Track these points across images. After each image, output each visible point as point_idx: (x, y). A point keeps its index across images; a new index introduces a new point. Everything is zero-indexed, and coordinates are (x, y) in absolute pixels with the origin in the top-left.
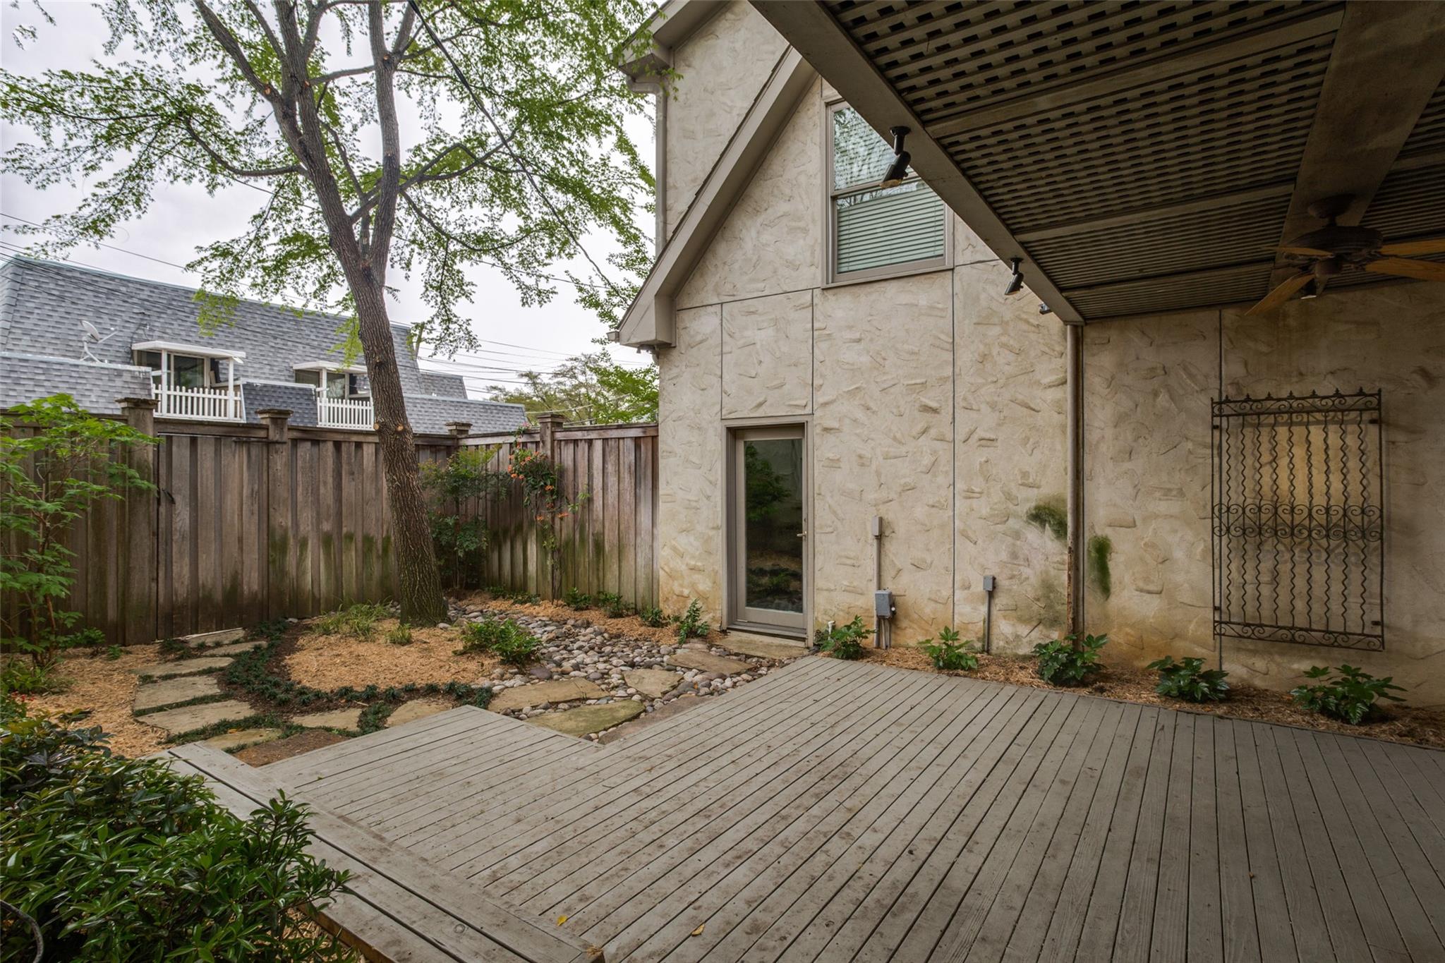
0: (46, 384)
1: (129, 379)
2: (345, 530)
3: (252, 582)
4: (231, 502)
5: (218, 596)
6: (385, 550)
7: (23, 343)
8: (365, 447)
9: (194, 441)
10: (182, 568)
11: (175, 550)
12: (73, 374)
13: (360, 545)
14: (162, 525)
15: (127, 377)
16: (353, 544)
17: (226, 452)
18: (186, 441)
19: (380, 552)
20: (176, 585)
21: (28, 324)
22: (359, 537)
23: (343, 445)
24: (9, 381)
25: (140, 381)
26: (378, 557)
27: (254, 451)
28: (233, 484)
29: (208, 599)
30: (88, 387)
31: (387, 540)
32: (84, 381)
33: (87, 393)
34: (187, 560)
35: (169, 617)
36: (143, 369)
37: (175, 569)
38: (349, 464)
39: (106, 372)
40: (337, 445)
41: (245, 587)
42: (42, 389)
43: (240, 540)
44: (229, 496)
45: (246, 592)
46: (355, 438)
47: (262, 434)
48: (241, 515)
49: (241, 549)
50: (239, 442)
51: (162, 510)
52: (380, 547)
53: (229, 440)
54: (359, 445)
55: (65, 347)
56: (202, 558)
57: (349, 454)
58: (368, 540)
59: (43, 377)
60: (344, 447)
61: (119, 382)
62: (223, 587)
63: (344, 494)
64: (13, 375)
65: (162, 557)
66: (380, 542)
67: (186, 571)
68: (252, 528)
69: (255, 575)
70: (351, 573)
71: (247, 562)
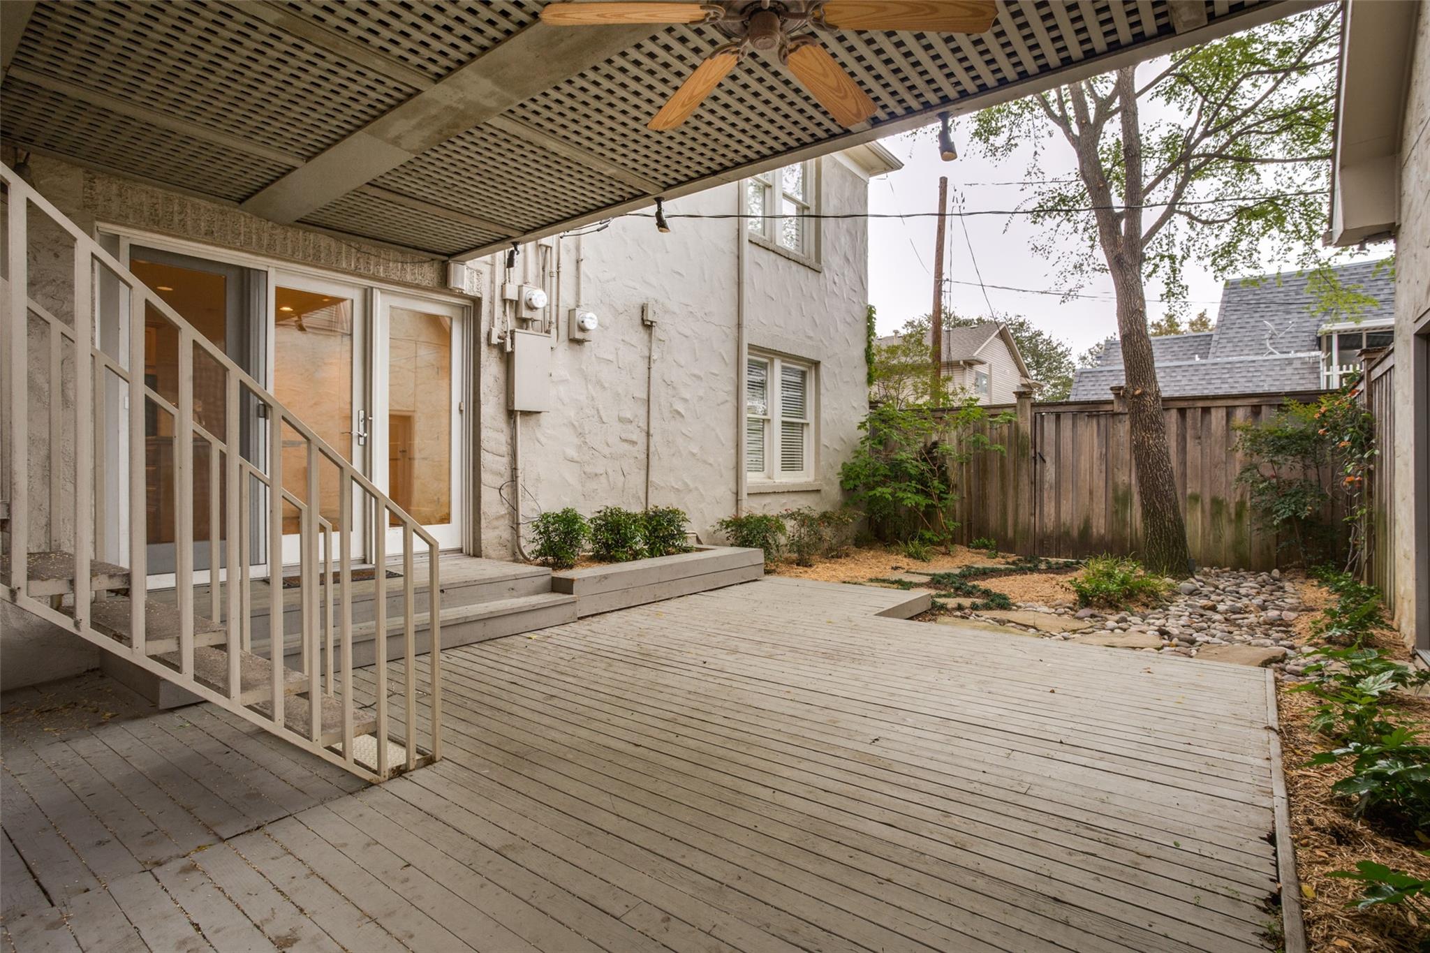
0: (1230, 380)
1: (1299, 366)
2: (1189, 491)
3: (1100, 526)
4: (1084, 464)
5: (1075, 533)
6: (1239, 515)
7: (1228, 349)
8: (1213, 411)
9: (1058, 416)
10: (1049, 508)
11: (1045, 495)
12: (1251, 369)
13: (1208, 507)
14: (1038, 478)
15: (1297, 364)
16: (1199, 505)
17: (1081, 424)
18: (1053, 417)
19: (1233, 516)
20: (1046, 520)
21: (1231, 333)
22: (1207, 500)
23: (1188, 411)
24: (1204, 382)
25: (1310, 366)
26: (1230, 521)
27: (1103, 421)
28: (1086, 449)
29: (1067, 533)
30: (1262, 378)
31: (1241, 505)
32: (1259, 374)
33: (1261, 384)
34: (1053, 504)
35: (1042, 542)
36: (1313, 354)
37: (1046, 509)
38: (1194, 428)
39: (1278, 363)
40: (1182, 412)
41: (1094, 530)
42: (1227, 386)
43: (1091, 493)
44: (1083, 458)
45: (1095, 534)
46: (1200, 404)
47: (1108, 407)
48: (1091, 473)
49: (1091, 499)
50: (1090, 416)
51: (1038, 467)
52: (1232, 511)
53: (1083, 415)
54: (1206, 411)
55: (1258, 347)
56: (1063, 502)
57: (1194, 419)
58: (1217, 503)
59: (1227, 376)
60: (1189, 414)
61: (1289, 370)
62: (1079, 528)
63: (1189, 458)
64: (1207, 377)
65: (1038, 500)
66: (1232, 505)
67: (1053, 511)
68: (1100, 483)
69: (1102, 521)
70: (1197, 532)
71: (1097, 510)
